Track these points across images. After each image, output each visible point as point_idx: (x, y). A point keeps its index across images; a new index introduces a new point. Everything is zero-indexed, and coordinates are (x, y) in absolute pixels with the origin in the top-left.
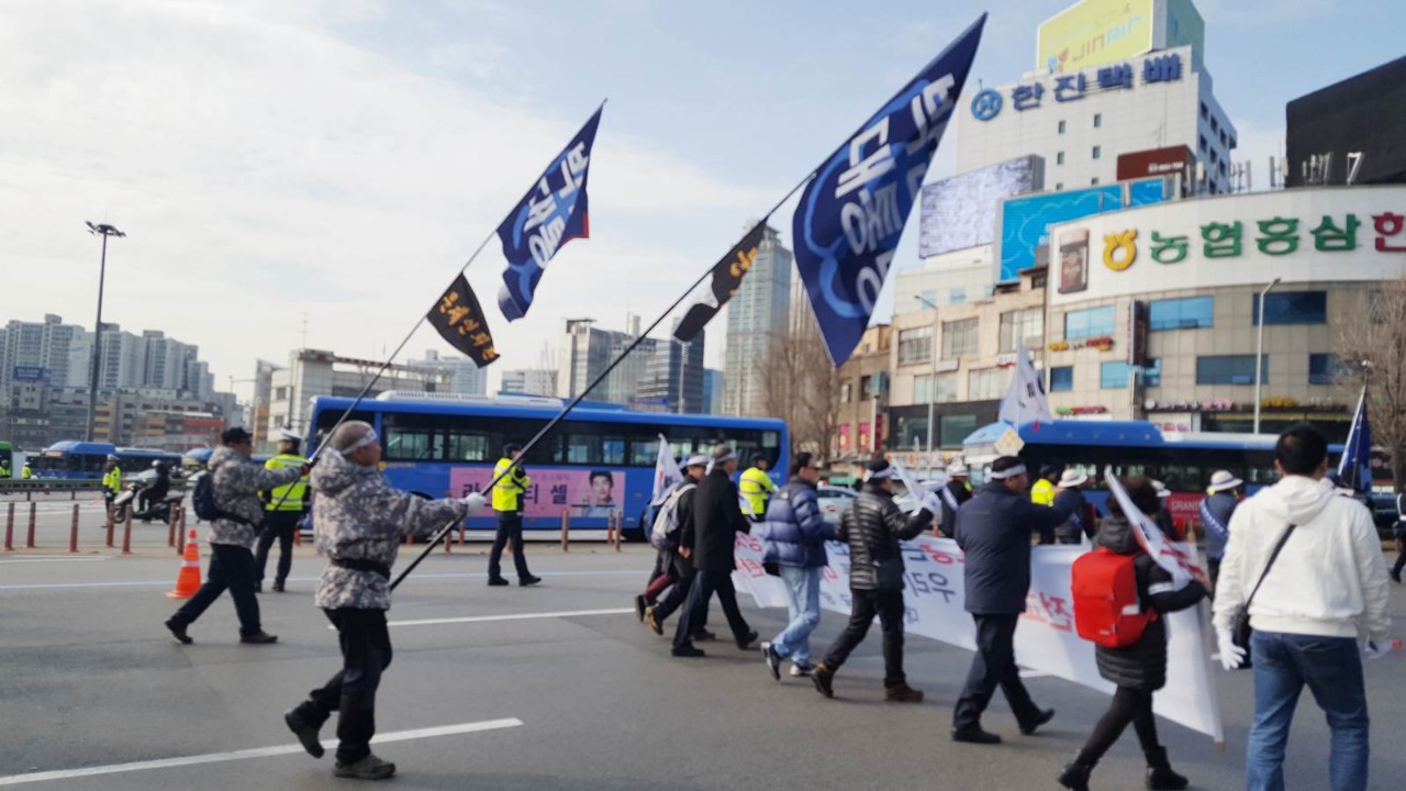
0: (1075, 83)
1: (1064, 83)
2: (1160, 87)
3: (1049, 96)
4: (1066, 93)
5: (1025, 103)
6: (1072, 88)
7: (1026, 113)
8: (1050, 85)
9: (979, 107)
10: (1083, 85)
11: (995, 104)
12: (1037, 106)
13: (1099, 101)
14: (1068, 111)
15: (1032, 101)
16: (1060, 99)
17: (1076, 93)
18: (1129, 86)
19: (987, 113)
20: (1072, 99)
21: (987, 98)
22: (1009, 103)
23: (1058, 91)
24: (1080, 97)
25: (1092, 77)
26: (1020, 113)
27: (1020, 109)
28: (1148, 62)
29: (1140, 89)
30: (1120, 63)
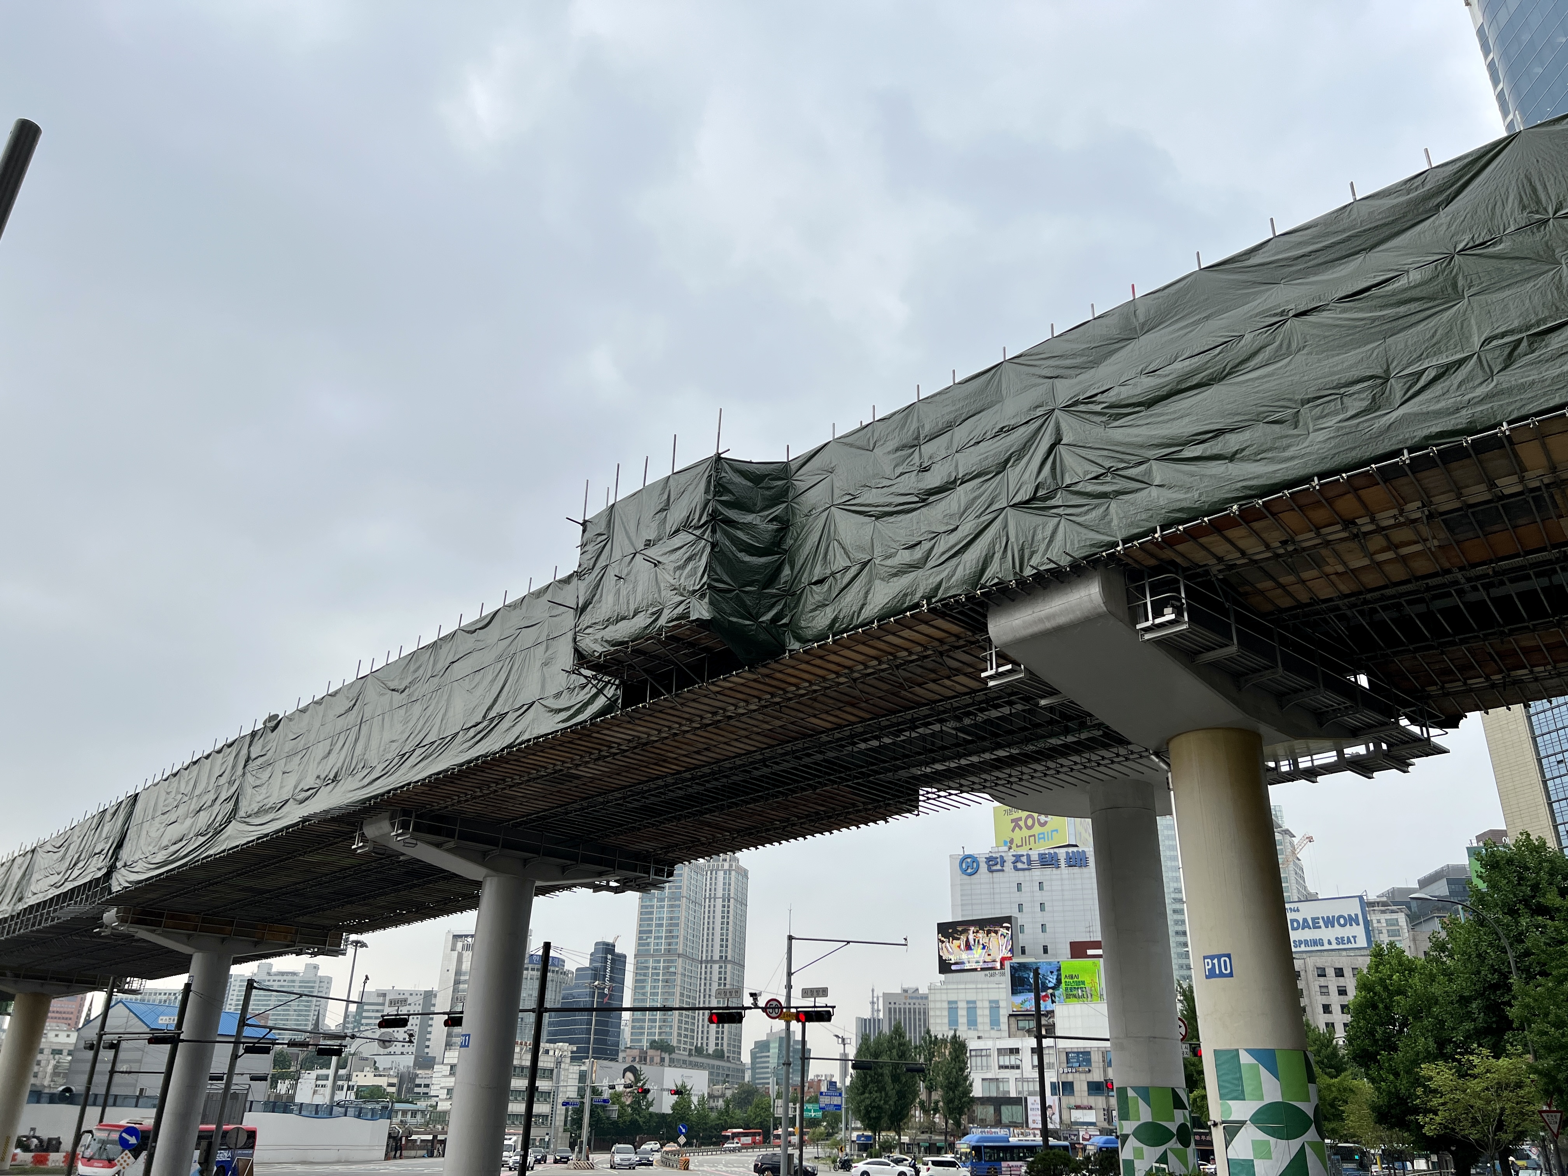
0: (1024, 859)
1: (1018, 858)
2: (1076, 870)
3: (1008, 866)
4: (1020, 865)
5: (995, 868)
6: (1023, 863)
7: (995, 874)
8: (1009, 859)
9: (964, 866)
10: (1029, 862)
11: (975, 864)
12: (1003, 871)
13: (1038, 874)
14: (1020, 876)
15: (998, 867)
16: (1016, 868)
17: (1026, 866)
18: (1058, 867)
19: (969, 871)
20: (1023, 870)
21: (969, 860)
22: (983, 867)
23: (1014, 863)
24: (1029, 869)
25: (1035, 856)
26: (991, 874)
27: (992, 871)
28: (1067, 853)
29: (1064, 870)
30: (1052, 851)
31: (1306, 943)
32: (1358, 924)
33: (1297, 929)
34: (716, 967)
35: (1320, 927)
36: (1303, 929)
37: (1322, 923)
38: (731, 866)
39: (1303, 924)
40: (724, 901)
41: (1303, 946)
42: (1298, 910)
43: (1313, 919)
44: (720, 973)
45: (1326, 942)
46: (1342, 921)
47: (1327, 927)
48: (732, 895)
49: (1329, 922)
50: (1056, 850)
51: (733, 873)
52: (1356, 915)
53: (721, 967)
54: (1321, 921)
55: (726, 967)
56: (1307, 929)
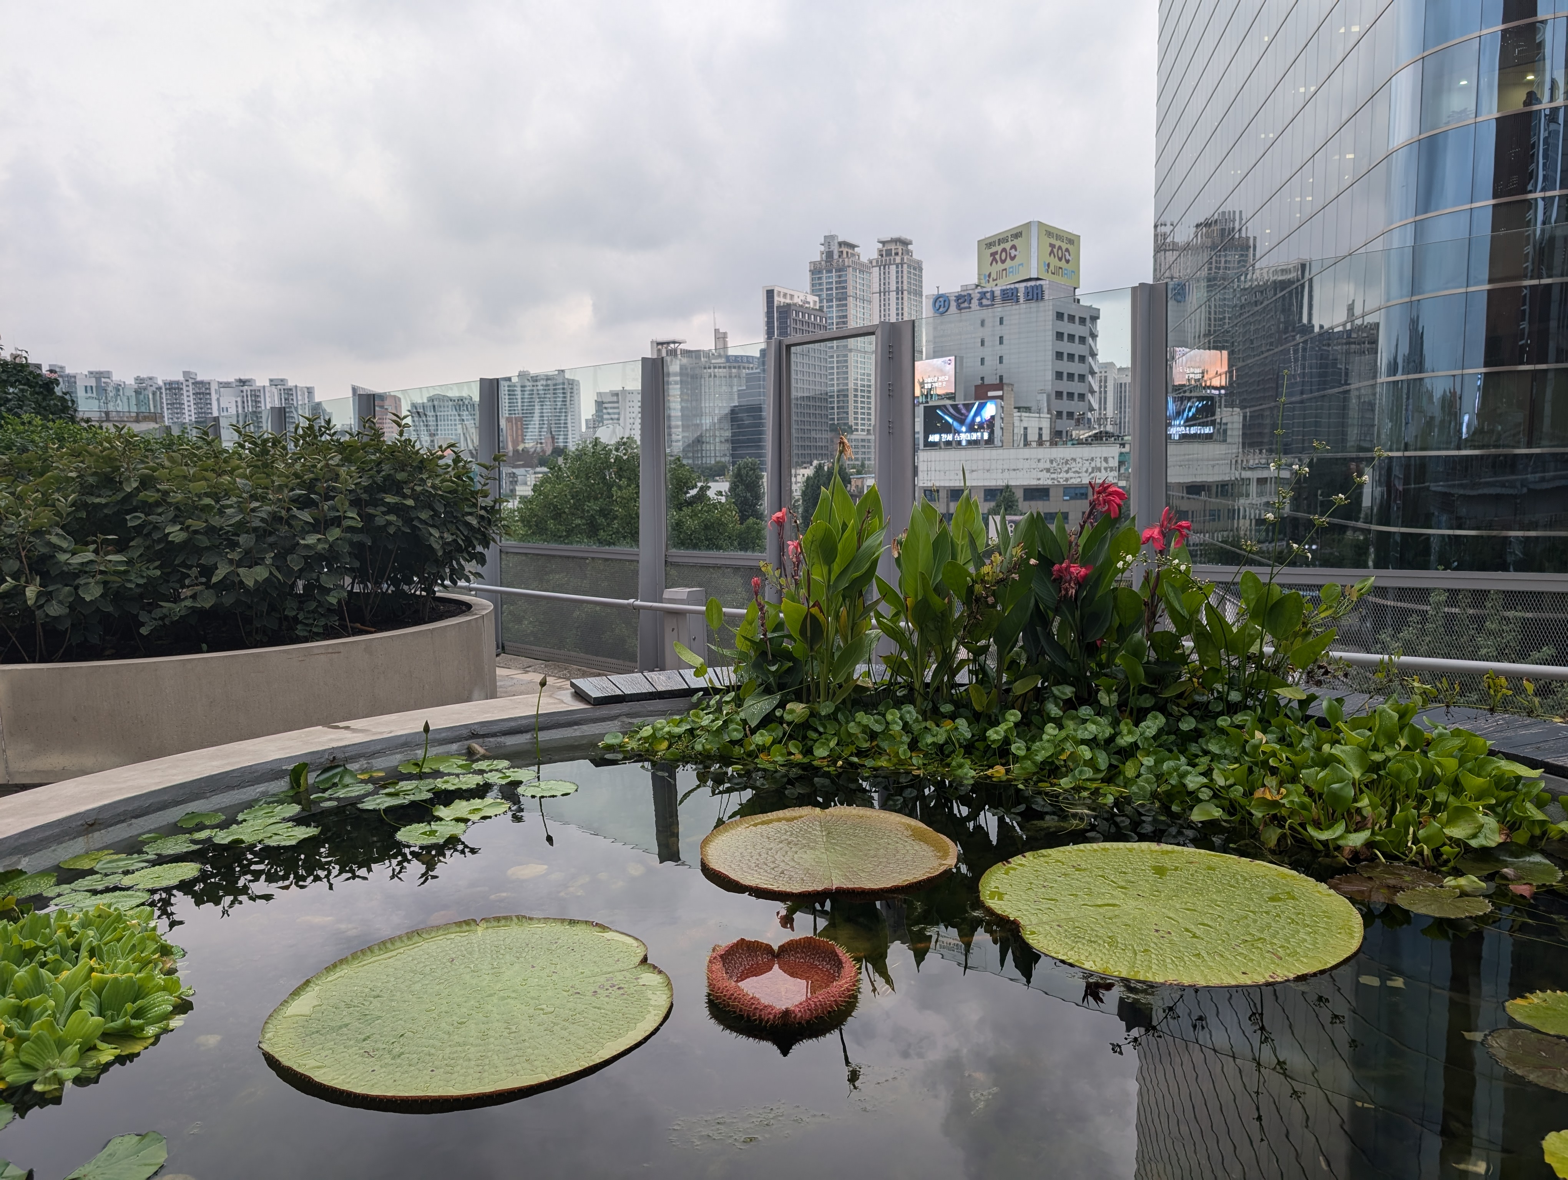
0: (988, 295)
1: (983, 295)
2: (1033, 305)
3: (975, 303)
4: (985, 302)
5: (962, 306)
6: (987, 300)
7: (963, 312)
8: (976, 295)
9: (937, 305)
10: (993, 298)
11: (946, 303)
12: (970, 308)
13: (999, 310)
14: (986, 313)
15: (966, 305)
16: (981, 305)
17: (989, 303)
18: (1018, 302)
19: (941, 309)
20: (987, 306)
21: (942, 299)
22: (954, 305)
23: (980, 299)
24: (992, 305)
25: (998, 293)
26: (959, 312)
27: (960, 309)
28: (1026, 288)
29: (1023, 306)
30: (1012, 286)
40: (897, 294)
50: (1017, 285)
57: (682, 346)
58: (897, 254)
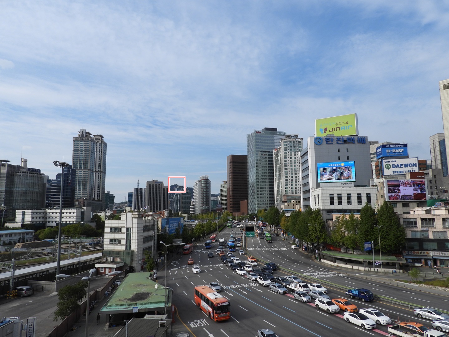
0: (341, 139)
1: (338, 139)
2: (361, 144)
3: (335, 142)
4: (339, 142)
5: (329, 142)
6: (340, 141)
8: (335, 139)
9: (316, 141)
11: (321, 141)
12: (332, 144)
13: (347, 145)
14: (340, 146)
15: (330, 142)
16: (338, 143)
17: (342, 142)
18: (354, 143)
19: (319, 143)
20: (341, 144)
21: (318, 139)
22: (325, 142)
23: (337, 141)
24: (343, 144)
25: (345, 139)
26: (327, 145)
27: (328, 144)
28: (359, 138)
30: (352, 137)
31: (397, 172)
32: (416, 166)
33: (394, 167)
34: (97, 173)
35: (403, 167)
36: (397, 168)
37: (403, 166)
38: (102, 142)
39: (397, 166)
40: (99, 153)
41: (396, 173)
42: (395, 162)
43: (401, 165)
44: (99, 175)
45: (404, 172)
46: (411, 165)
47: (405, 167)
48: (102, 151)
49: (406, 166)
50: (354, 137)
51: (103, 144)
52: (416, 164)
53: (99, 173)
54: (403, 165)
55: (100, 174)
56: (398, 168)
57: (8, 163)
58: (99, 140)
